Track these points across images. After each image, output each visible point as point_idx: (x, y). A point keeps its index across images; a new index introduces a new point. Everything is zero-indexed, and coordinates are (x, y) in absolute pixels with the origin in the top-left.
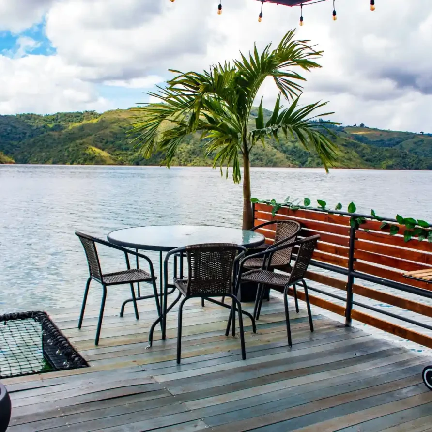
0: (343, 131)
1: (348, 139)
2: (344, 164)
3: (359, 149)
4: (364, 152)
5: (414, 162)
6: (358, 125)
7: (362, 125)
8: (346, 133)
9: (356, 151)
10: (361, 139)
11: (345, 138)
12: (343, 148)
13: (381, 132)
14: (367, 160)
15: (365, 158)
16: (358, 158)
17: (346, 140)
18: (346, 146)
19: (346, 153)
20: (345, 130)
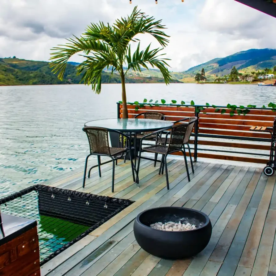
0: (3, 61)
1: (6, 66)
2: (5, 83)
3: (14, 73)
4: (18, 74)
5: (49, 80)
6: (12, 57)
7: (15, 57)
8: (4, 62)
9: (12, 74)
10: (15, 66)
11: (4, 66)
12: (3, 72)
13: (27, 62)
14: (20, 80)
15: (18, 78)
16: (14, 79)
17: (5, 67)
18: (5, 71)
19: (5, 76)
20: (4, 60)
